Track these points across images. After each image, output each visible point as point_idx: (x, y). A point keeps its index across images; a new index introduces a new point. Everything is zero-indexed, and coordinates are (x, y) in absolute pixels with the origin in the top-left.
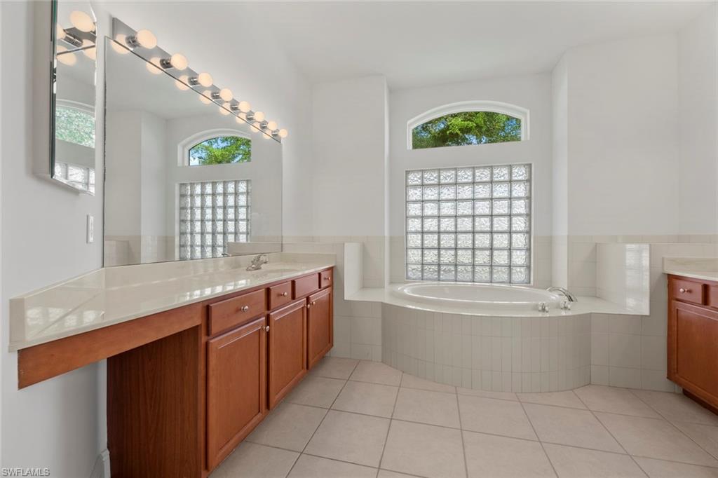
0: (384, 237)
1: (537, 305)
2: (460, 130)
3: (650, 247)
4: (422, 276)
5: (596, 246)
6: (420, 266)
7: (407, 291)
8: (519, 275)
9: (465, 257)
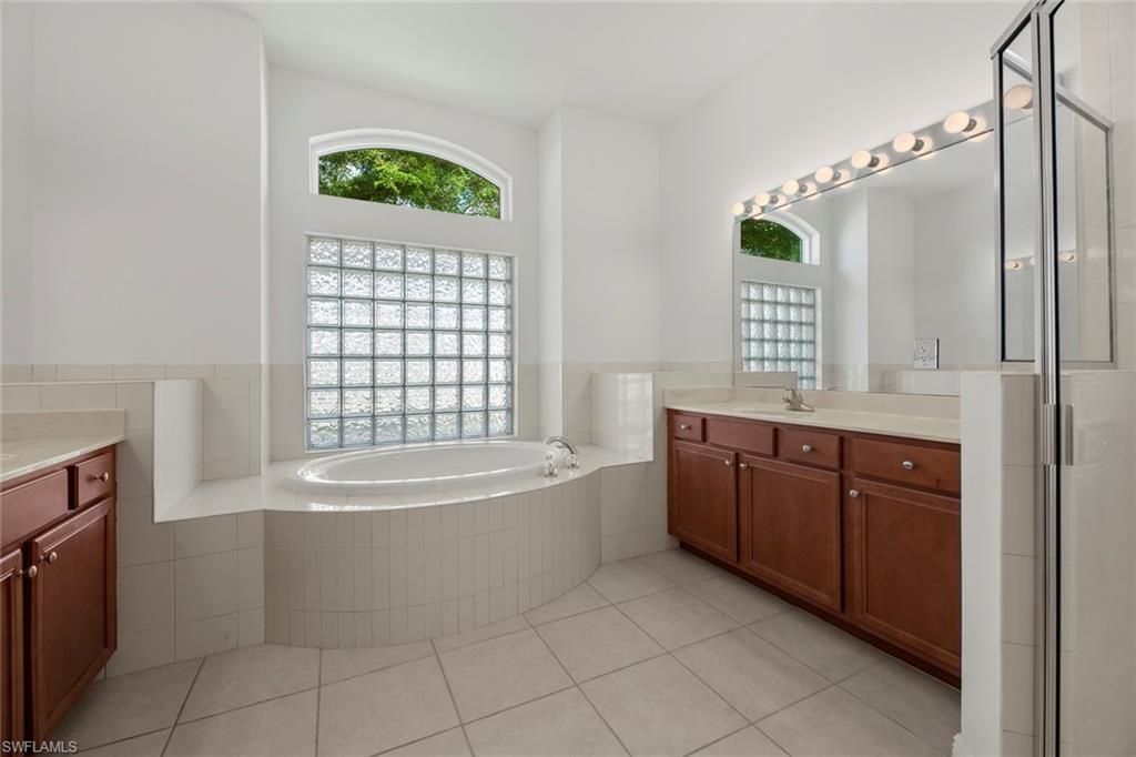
0: (260, 365)
1: (542, 468)
2: (397, 184)
3: (653, 379)
4: (341, 439)
5: (590, 379)
6: (335, 423)
7: (311, 475)
8: (498, 422)
9: (418, 399)
